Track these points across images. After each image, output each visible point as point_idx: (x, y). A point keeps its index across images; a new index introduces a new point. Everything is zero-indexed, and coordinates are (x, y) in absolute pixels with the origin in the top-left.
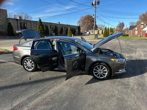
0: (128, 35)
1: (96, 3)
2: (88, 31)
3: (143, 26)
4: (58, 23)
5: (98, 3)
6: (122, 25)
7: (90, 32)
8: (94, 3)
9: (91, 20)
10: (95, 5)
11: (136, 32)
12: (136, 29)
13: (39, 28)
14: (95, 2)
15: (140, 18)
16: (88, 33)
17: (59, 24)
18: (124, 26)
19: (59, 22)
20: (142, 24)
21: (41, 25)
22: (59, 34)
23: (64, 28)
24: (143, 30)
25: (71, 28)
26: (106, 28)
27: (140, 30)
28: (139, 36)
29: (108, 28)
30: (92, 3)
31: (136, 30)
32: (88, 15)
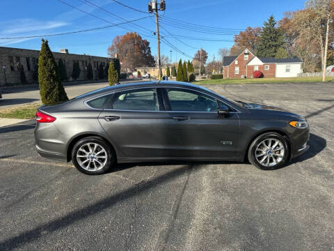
0: (221, 77)
1: (159, 6)
2: (136, 70)
3: (247, 56)
4: (65, 52)
5: (163, 6)
6: (202, 56)
7: (139, 73)
8: (154, 7)
9: (138, 44)
10: (157, 11)
11: (237, 69)
12: (236, 62)
13: (45, 65)
14: (156, 5)
15: (236, 41)
16: (135, 74)
17: (67, 54)
18: (206, 57)
19: (67, 50)
20: (246, 51)
21: (49, 57)
22: (71, 79)
23: (80, 64)
24: (249, 64)
25: (99, 64)
26: (180, 62)
27: (243, 65)
28: (242, 77)
29: (185, 63)
30: (150, 7)
31: (237, 65)
32: (132, 34)
